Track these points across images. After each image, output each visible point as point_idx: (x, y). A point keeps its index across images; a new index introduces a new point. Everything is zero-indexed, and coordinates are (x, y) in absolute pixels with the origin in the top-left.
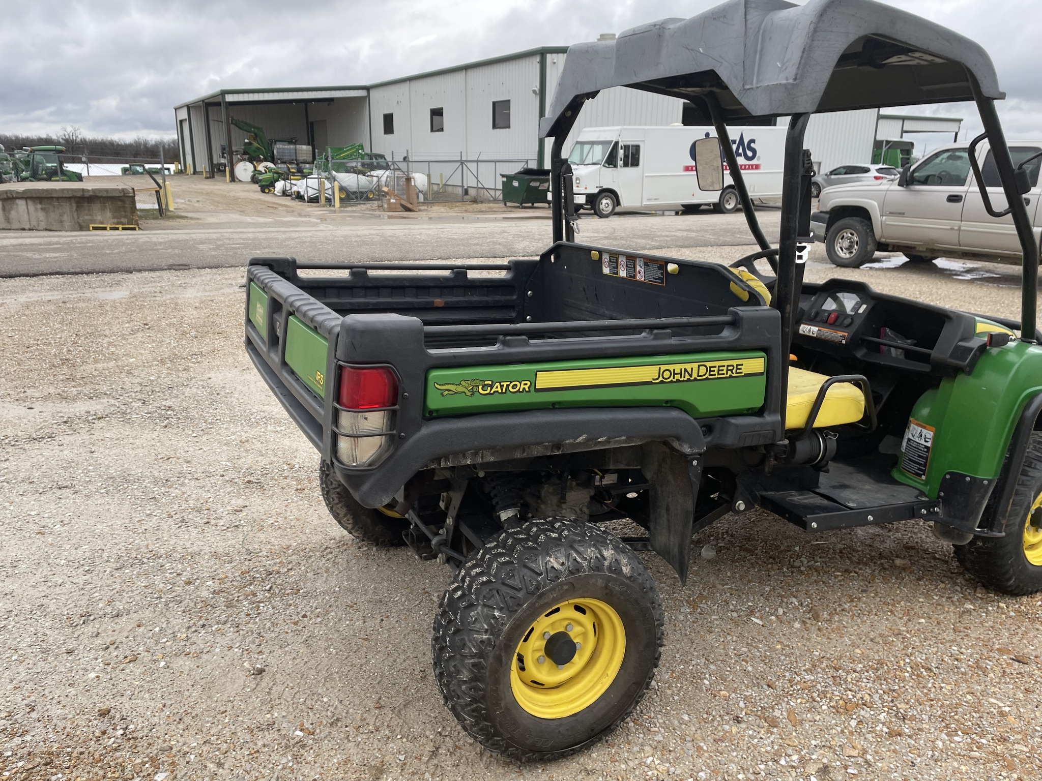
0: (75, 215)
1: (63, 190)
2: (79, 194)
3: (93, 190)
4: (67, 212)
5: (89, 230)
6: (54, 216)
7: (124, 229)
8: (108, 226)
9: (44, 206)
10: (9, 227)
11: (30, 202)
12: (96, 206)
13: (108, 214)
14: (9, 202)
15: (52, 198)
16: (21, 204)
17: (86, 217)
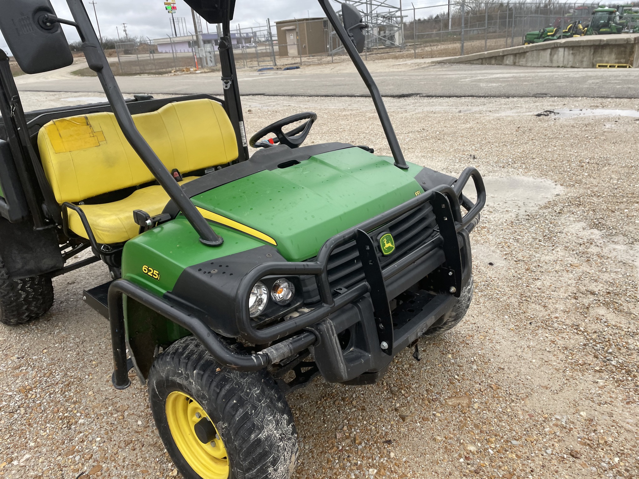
0: (592, 57)
1: (587, 41)
2: (597, 43)
3: (607, 40)
4: (587, 55)
5: (596, 68)
6: (578, 58)
7: (618, 67)
8: (609, 65)
9: (574, 52)
10: (551, 65)
11: (566, 49)
12: (606, 51)
13: (613, 56)
14: (555, 49)
15: (580, 46)
16: (561, 50)
17: (599, 59)
